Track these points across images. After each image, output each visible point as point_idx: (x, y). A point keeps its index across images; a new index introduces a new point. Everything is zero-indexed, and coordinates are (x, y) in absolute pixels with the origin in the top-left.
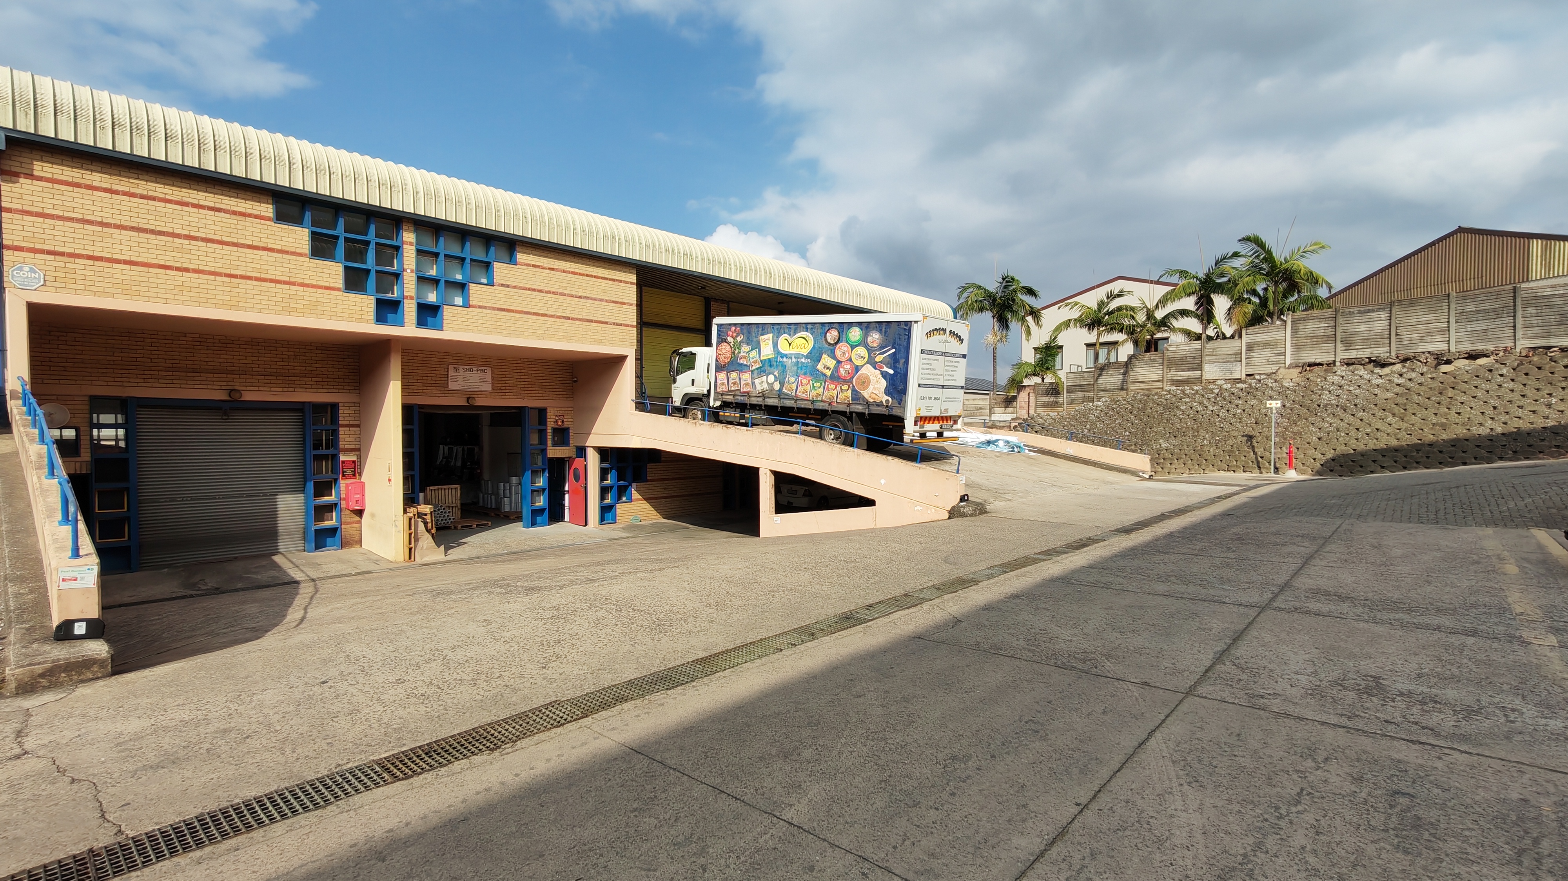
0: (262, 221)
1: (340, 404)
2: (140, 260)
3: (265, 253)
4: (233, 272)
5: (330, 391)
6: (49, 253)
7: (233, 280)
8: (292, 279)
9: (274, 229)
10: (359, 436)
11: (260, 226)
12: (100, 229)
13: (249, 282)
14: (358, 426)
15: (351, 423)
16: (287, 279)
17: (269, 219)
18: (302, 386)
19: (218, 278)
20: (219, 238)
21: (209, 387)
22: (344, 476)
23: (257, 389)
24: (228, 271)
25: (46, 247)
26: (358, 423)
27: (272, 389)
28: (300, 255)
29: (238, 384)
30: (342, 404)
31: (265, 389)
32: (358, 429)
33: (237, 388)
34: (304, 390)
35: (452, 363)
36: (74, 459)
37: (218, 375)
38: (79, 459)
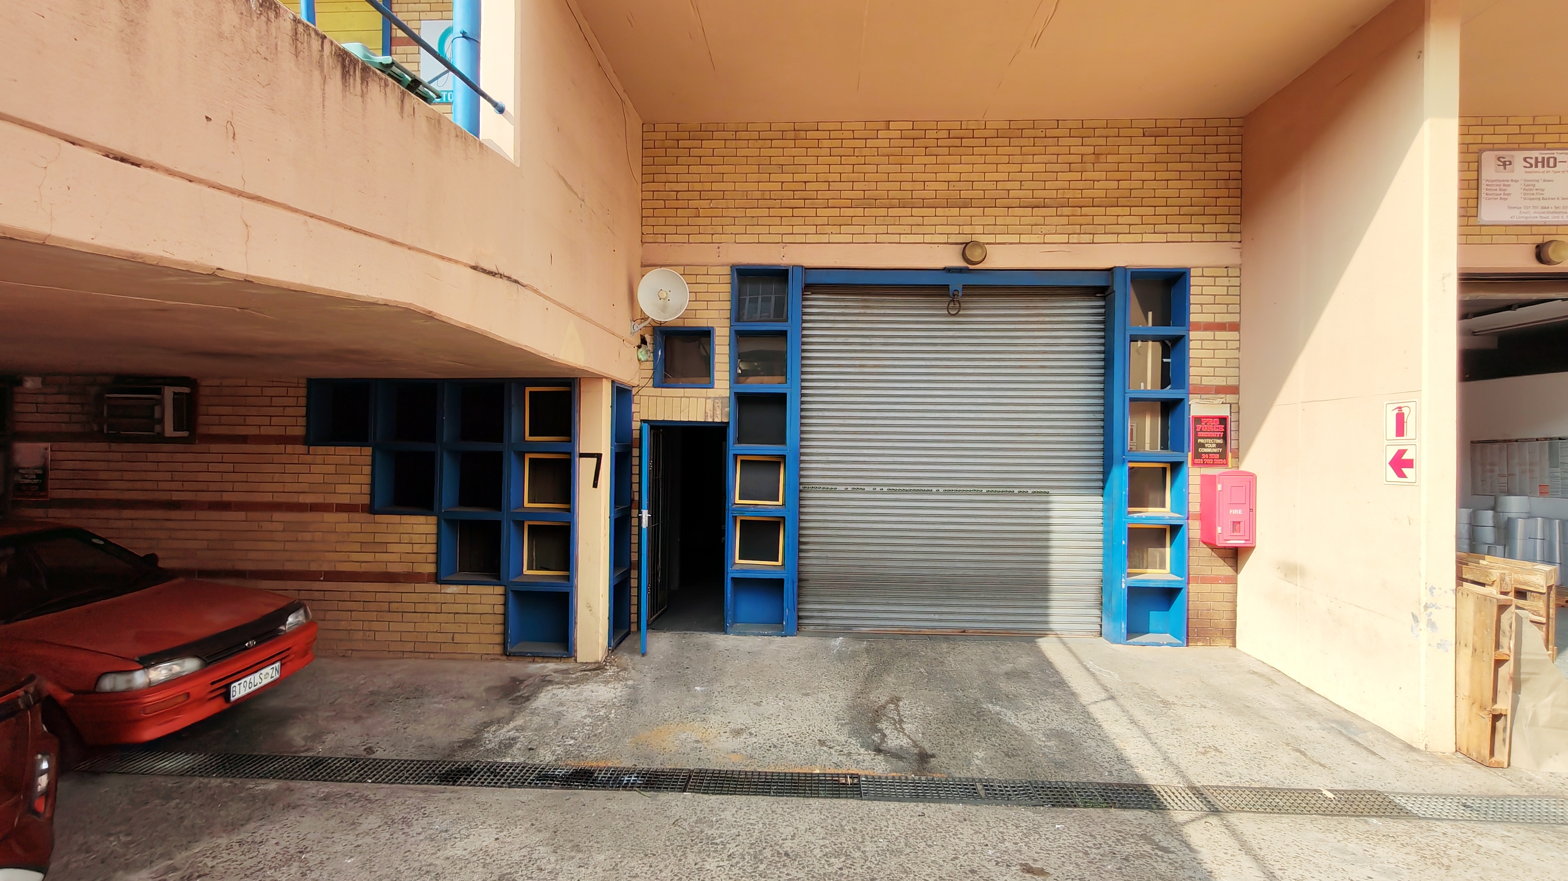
1: (1193, 272)
5: (1171, 237)
10: (1235, 354)
14: (1234, 327)
15: (1219, 319)
18: (1109, 228)
21: (928, 238)
22: (1197, 455)
23: (1015, 238)
26: (1234, 318)
27: (1048, 238)
29: (979, 229)
30: (1198, 272)
31: (1034, 238)
32: (1234, 335)
33: (976, 238)
34: (1113, 238)
35: (1493, 147)
36: (703, 391)
37: (940, 211)
38: (710, 392)
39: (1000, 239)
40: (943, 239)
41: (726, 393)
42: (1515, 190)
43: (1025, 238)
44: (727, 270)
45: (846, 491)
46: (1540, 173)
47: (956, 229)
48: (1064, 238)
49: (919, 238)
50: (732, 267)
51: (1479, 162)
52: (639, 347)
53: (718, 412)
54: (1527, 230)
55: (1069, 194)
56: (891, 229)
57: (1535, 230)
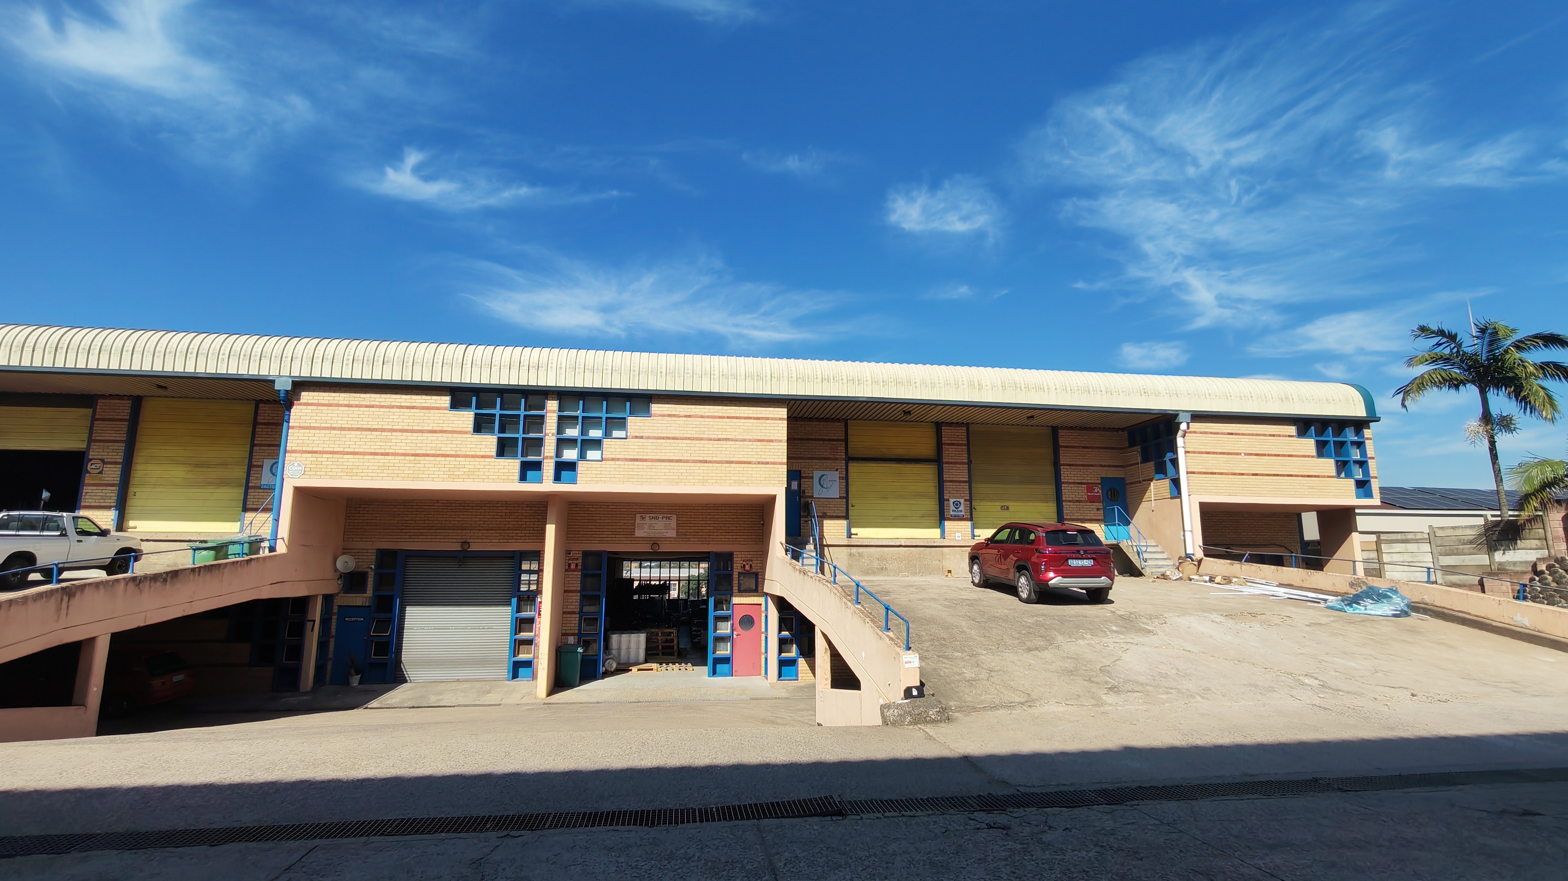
0: (441, 411)
2: (360, 450)
3: (440, 435)
4: (418, 452)
6: (310, 452)
7: (417, 458)
8: (458, 453)
9: (449, 415)
11: (439, 415)
12: (339, 432)
13: (427, 458)
16: (454, 453)
17: (446, 409)
19: (407, 458)
20: (410, 428)
24: (413, 452)
25: (309, 449)
28: (466, 433)
29: (469, 537)
33: (468, 541)
34: (515, 541)
35: (639, 513)
36: (362, 595)
37: (455, 531)
38: (365, 595)
39: (476, 541)
40: (455, 541)
41: (371, 595)
42: (646, 526)
43: (484, 541)
44: (375, 551)
45: (417, 629)
46: (653, 521)
47: (460, 537)
48: (498, 541)
49: (447, 540)
50: (377, 549)
51: (635, 517)
52: (338, 579)
53: (367, 602)
54: (649, 539)
55: (500, 526)
56: (437, 537)
57: (652, 539)
